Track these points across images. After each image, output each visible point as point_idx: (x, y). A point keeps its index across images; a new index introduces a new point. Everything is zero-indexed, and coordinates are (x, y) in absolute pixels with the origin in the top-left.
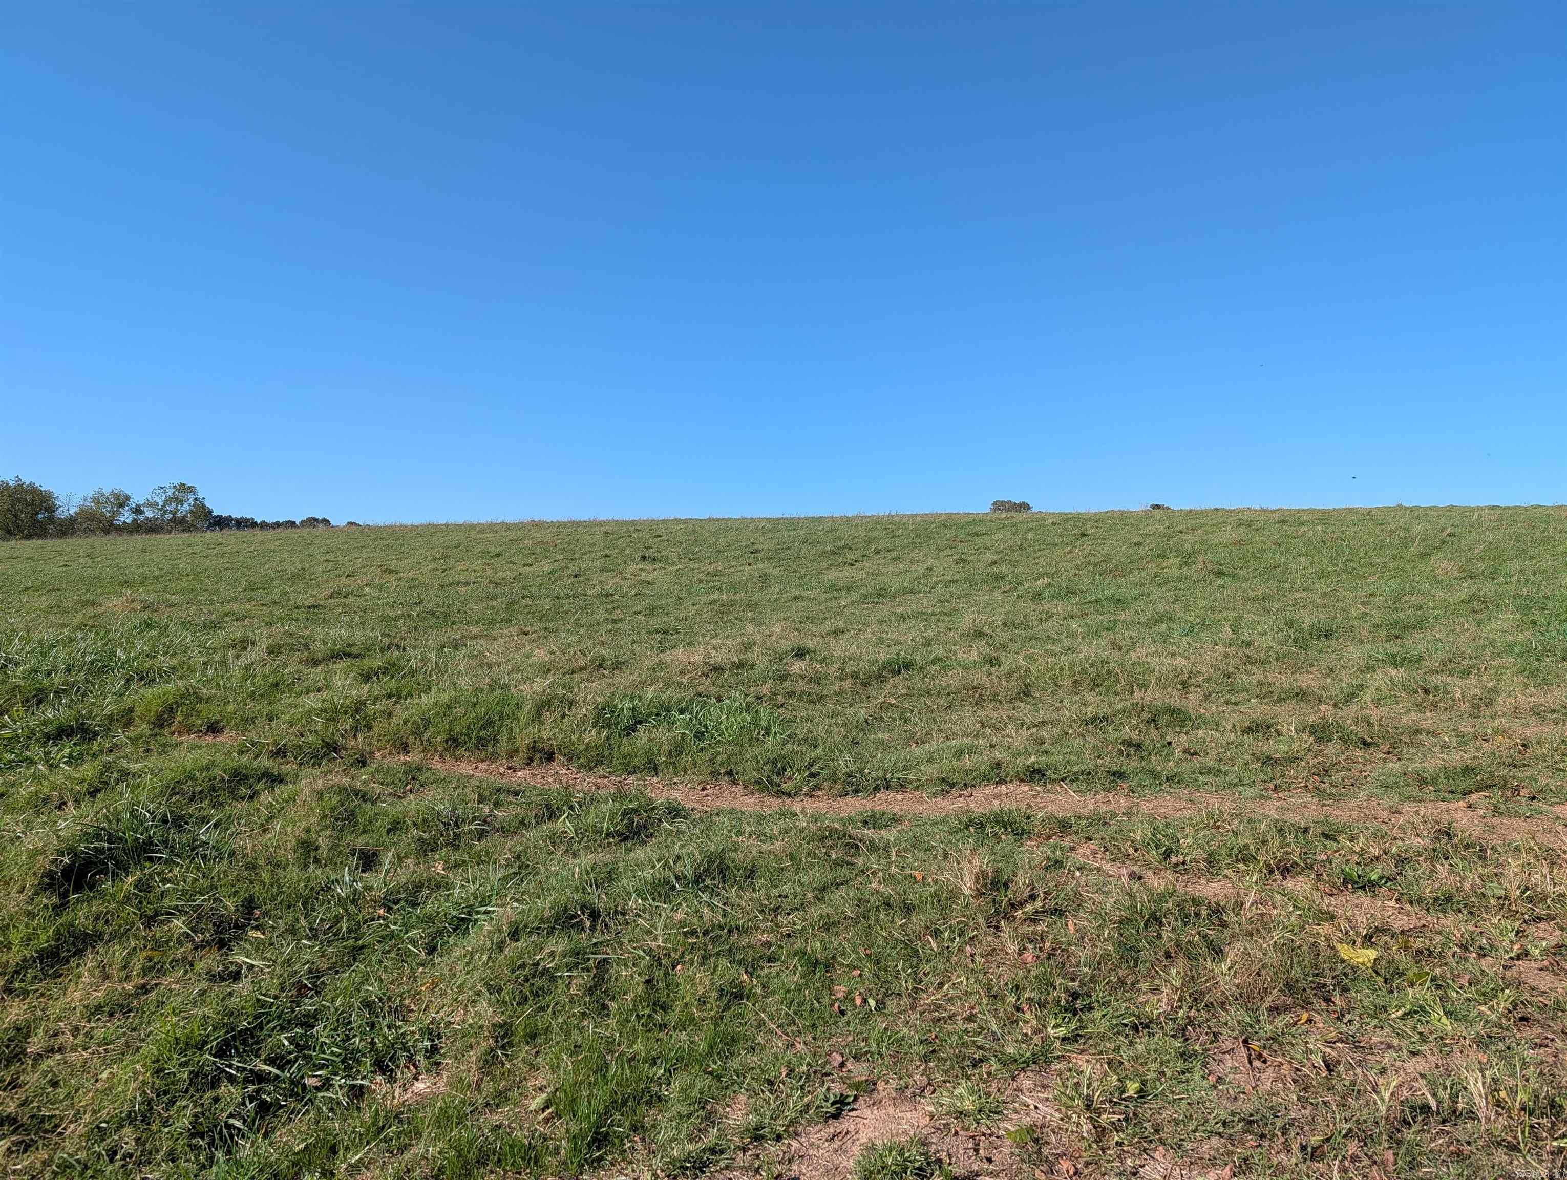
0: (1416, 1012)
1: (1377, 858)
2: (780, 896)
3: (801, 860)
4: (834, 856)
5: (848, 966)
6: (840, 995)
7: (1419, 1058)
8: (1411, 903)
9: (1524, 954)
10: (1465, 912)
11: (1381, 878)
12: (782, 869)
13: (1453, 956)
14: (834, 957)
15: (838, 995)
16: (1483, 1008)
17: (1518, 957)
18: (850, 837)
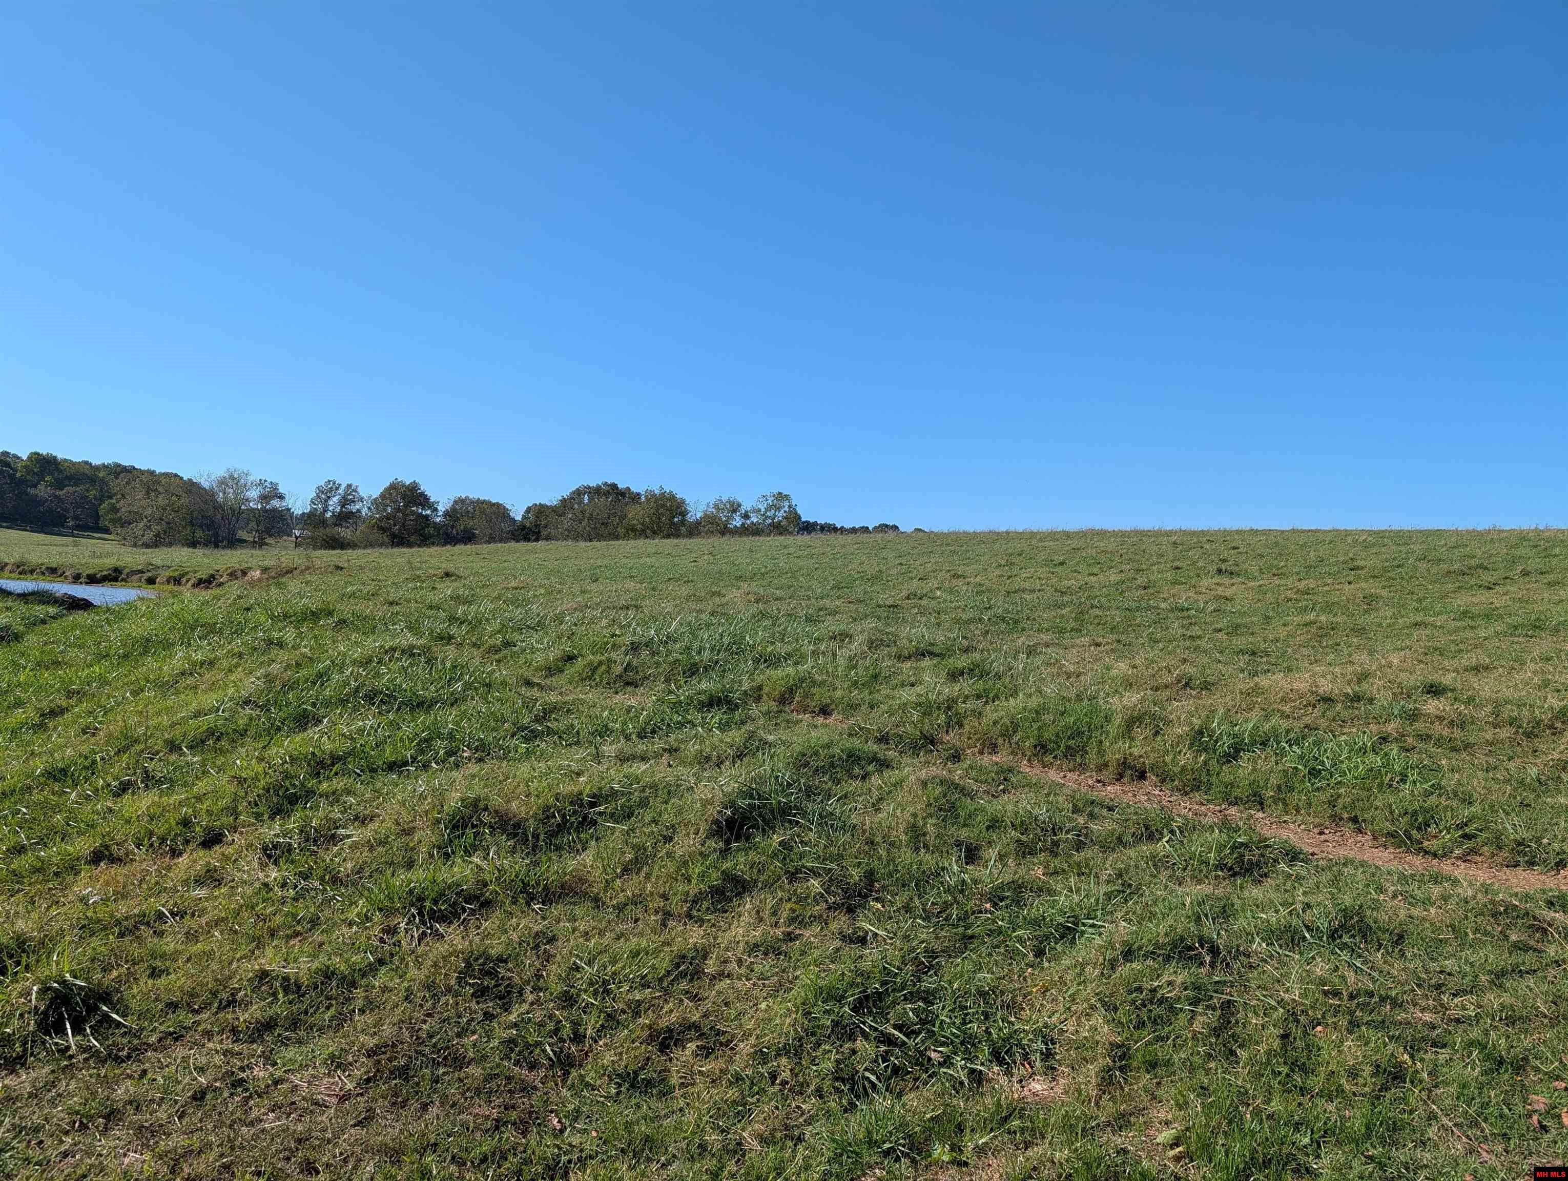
2: (1441, 972)
3: (1466, 934)
4: (1513, 938)
6: (1541, 1107)
12: (1441, 941)
14: (1525, 1059)
15: (1536, 1107)
18: (1535, 918)
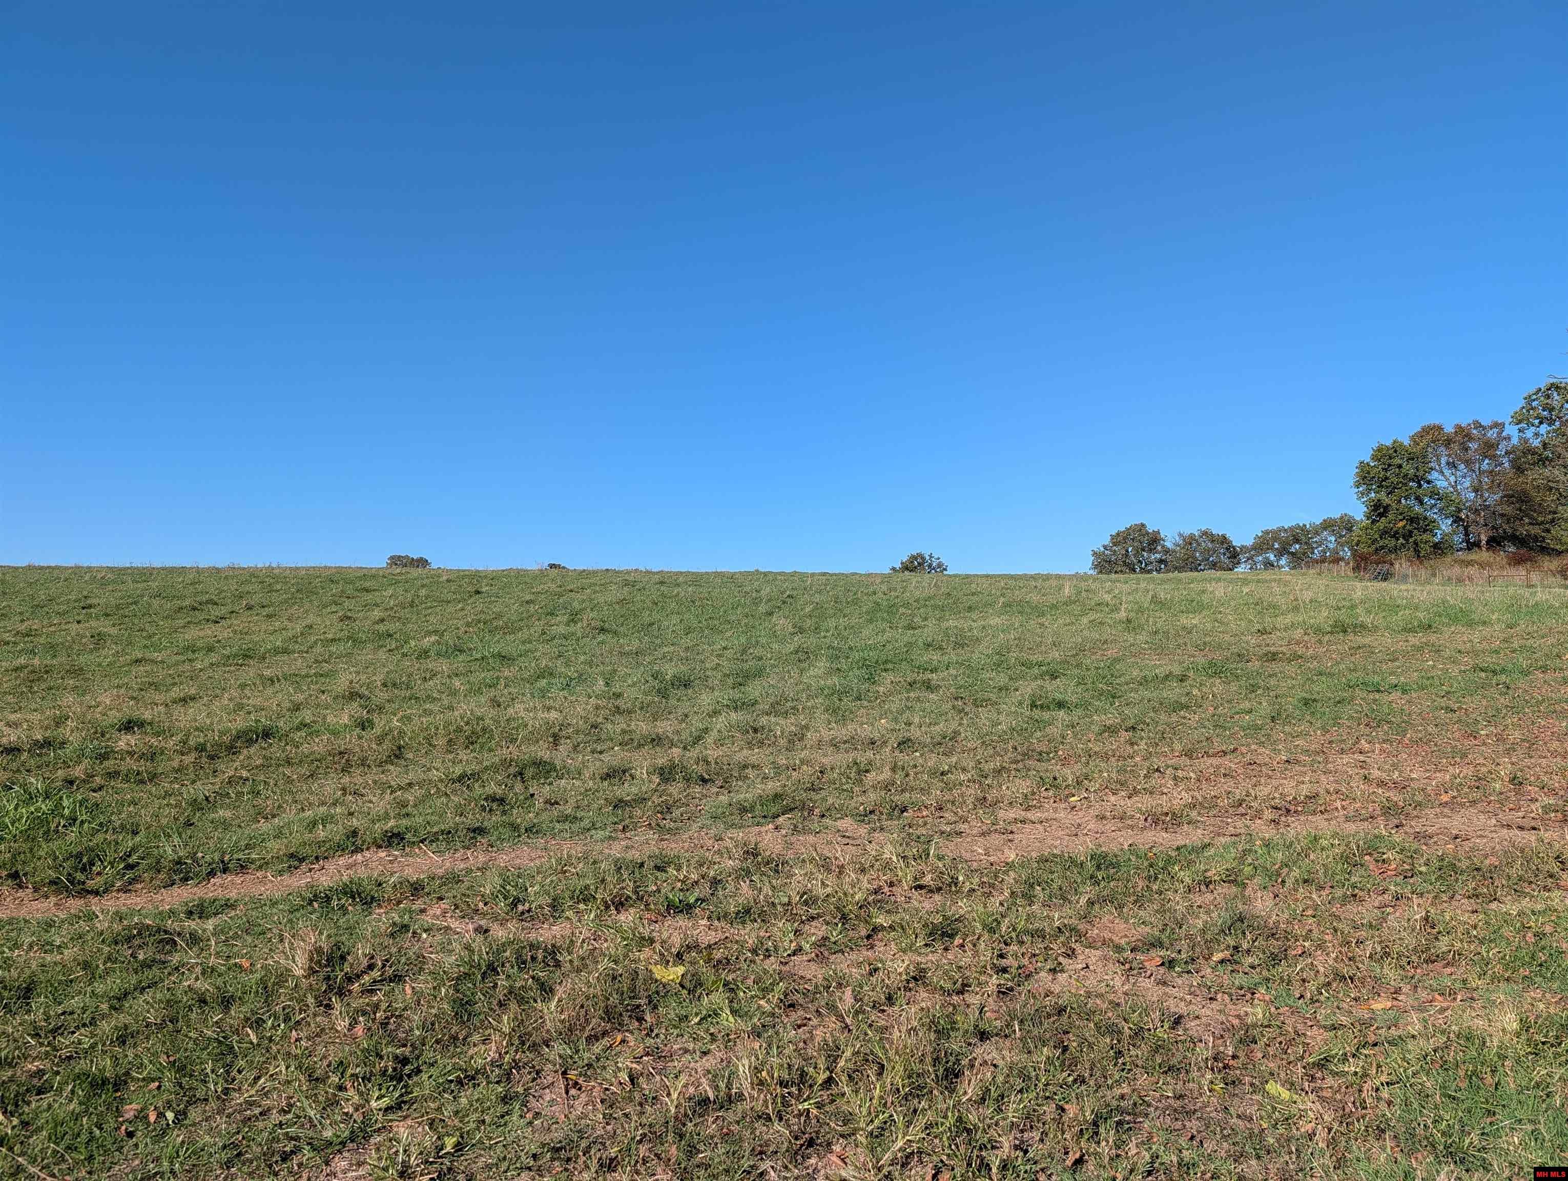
0: (710, 1016)
1: (696, 883)
2: (64, 1013)
3: (98, 966)
4: (141, 957)
5: (144, 1079)
6: (130, 1115)
7: (709, 1057)
8: (719, 919)
9: (798, 950)
10: (759, 921)
11: (697, 900)
12: (71, 981)
13: (745, 961)
14: (127, 1074)
15: (127, 1116)
16: (762, 1002)
17: (794, 954)
18: (166, 932)
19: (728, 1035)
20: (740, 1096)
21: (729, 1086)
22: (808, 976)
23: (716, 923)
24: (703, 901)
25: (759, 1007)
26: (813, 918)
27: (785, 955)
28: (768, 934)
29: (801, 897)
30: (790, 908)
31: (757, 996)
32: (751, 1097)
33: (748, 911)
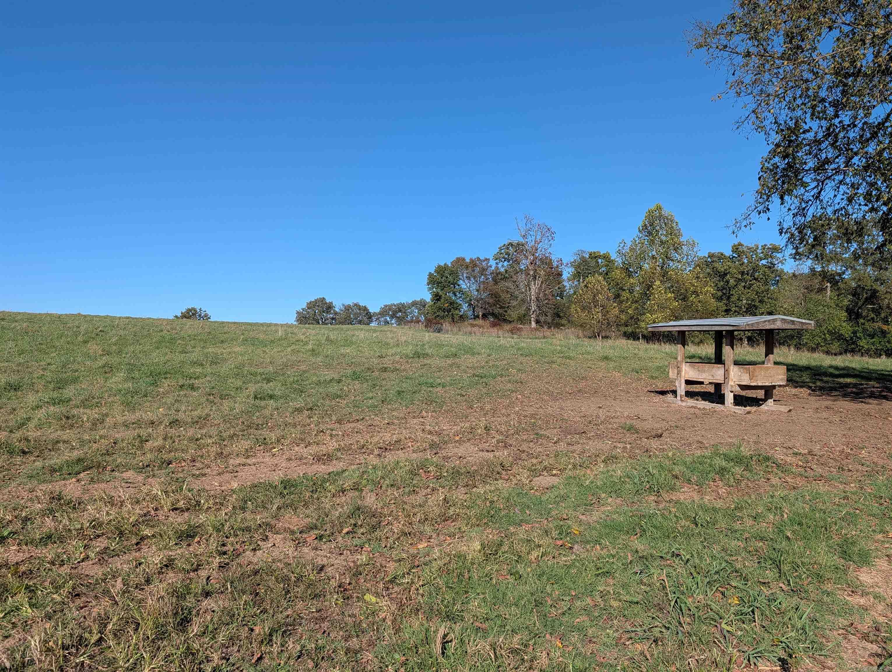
8: (26, 545)
9: (87, 557)
11: (9, 534)
17: (83, 561)
19: (26, 622)
20: (32, 662)
21: (23, 656)
22: (92, 574)
23: (24, 547)
24: (15, 533)
25: (53, 599)
26: (99, 536)
27: (76, 562)
28: (64, 550)
29: (91, 524)
30: (82, 531)
31: (52, 593)
32: (40, 661)
33: (49, 537)
